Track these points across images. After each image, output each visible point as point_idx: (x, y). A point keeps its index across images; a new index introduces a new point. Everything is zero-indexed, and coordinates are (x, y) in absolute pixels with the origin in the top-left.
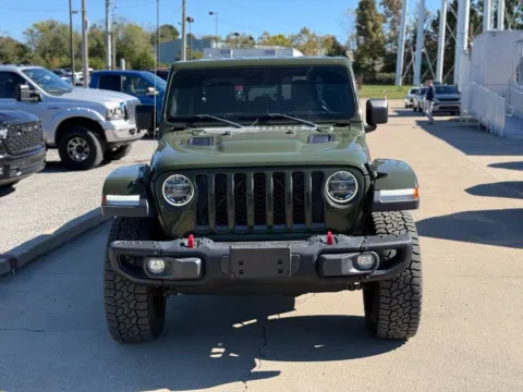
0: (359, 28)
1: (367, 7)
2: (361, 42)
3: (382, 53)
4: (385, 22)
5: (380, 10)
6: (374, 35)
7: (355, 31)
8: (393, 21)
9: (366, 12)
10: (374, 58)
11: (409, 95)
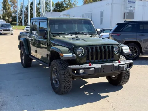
0: (3, 8)
1: (6, 2)
2: (4, 12)
3: (11, 16)
4: (11, 7)
5: (10, 3)
6: (9, 10)
7: (2, 9)
8: (14, 7)
9: (6, 3)
10: (9, 17)
11: (25, 28)
